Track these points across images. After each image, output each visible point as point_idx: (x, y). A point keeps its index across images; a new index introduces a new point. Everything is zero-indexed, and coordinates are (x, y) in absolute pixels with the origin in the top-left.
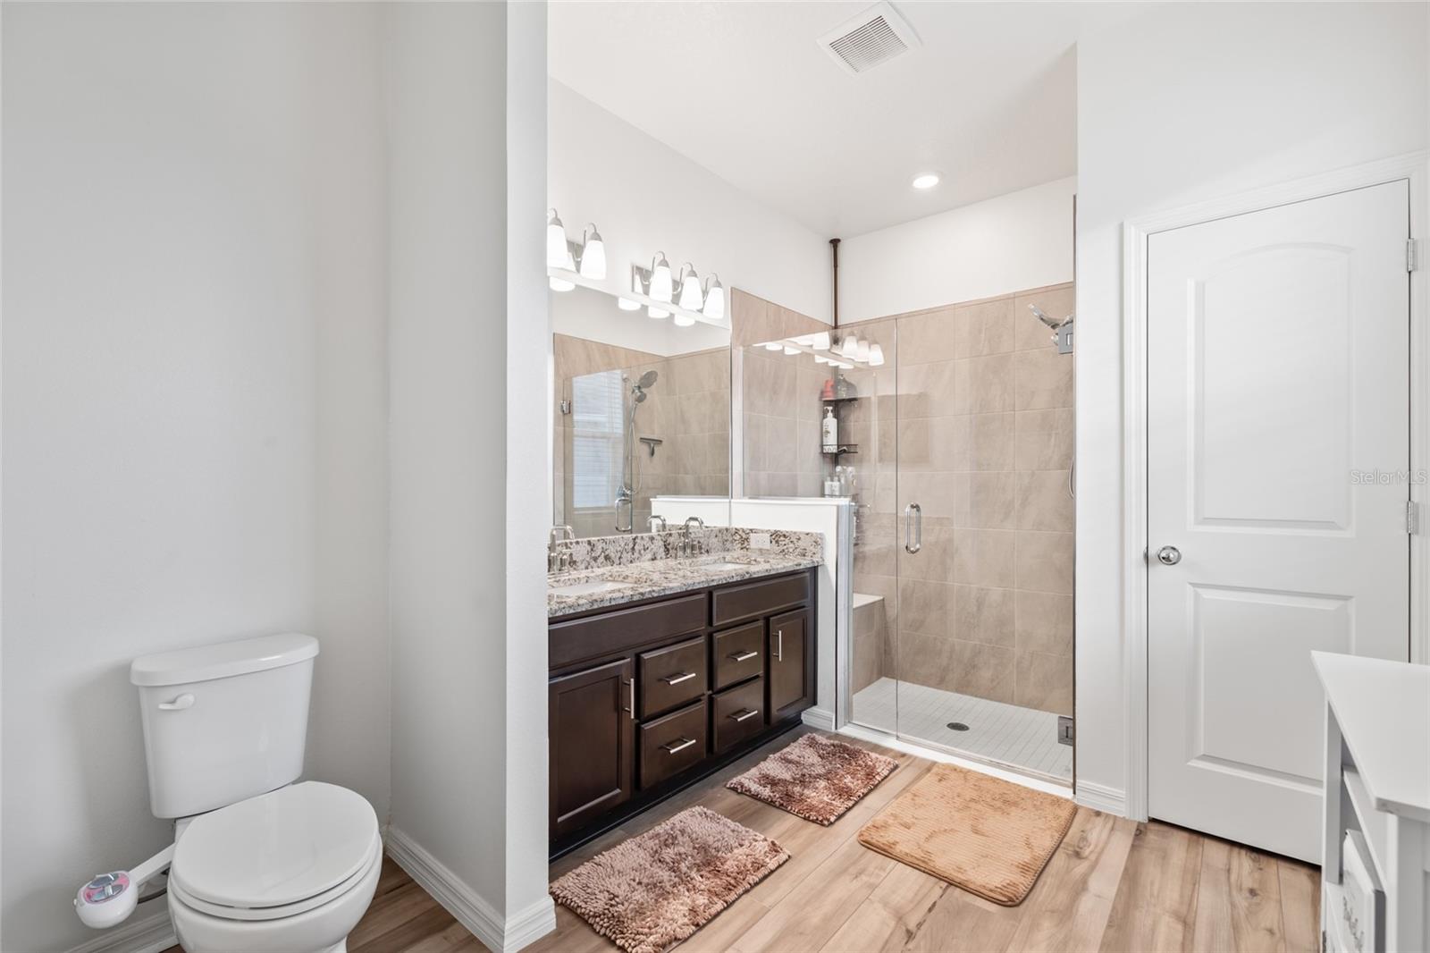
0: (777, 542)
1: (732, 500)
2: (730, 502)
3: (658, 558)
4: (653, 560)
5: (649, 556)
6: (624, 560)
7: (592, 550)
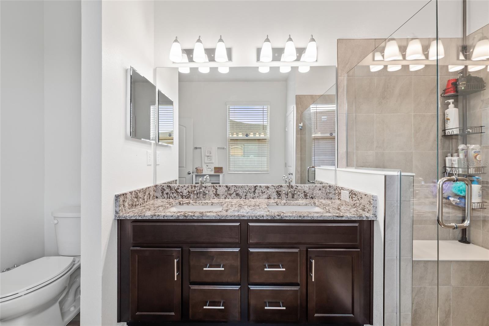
0: (352, 197)
1: (337, 169)
2: (335, 170)
3: (273, 198)
4: (268, 198)
5: (265, 196)
6: (248, 196)
7: (228, 190)
